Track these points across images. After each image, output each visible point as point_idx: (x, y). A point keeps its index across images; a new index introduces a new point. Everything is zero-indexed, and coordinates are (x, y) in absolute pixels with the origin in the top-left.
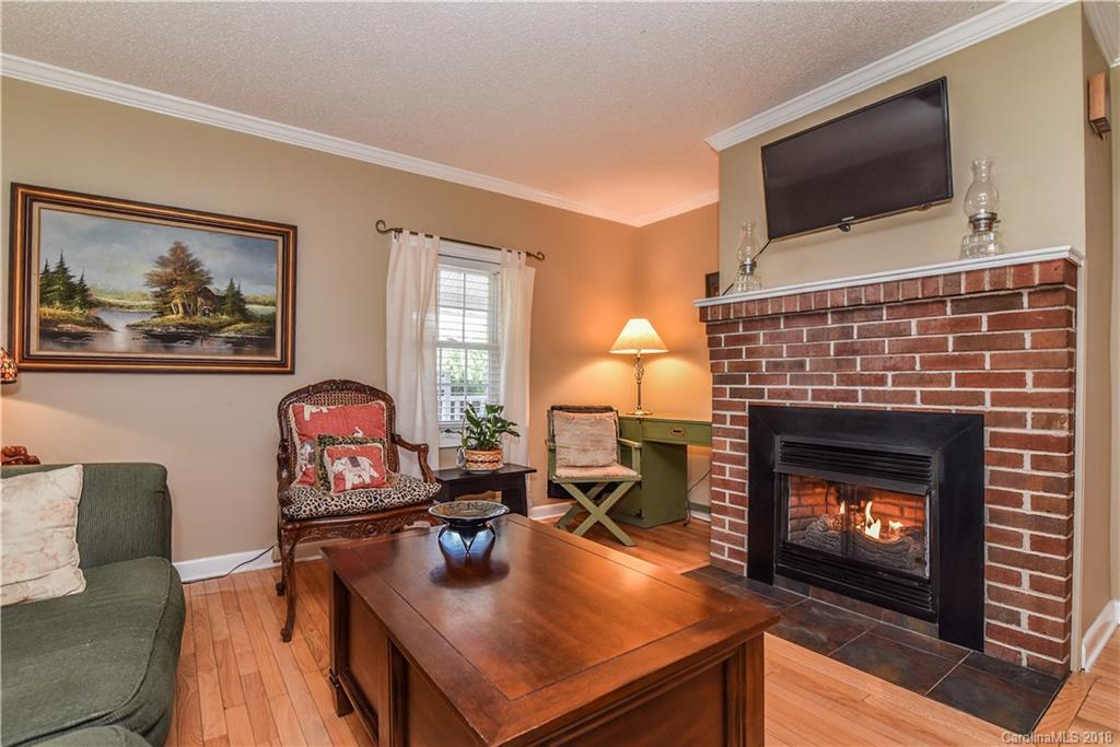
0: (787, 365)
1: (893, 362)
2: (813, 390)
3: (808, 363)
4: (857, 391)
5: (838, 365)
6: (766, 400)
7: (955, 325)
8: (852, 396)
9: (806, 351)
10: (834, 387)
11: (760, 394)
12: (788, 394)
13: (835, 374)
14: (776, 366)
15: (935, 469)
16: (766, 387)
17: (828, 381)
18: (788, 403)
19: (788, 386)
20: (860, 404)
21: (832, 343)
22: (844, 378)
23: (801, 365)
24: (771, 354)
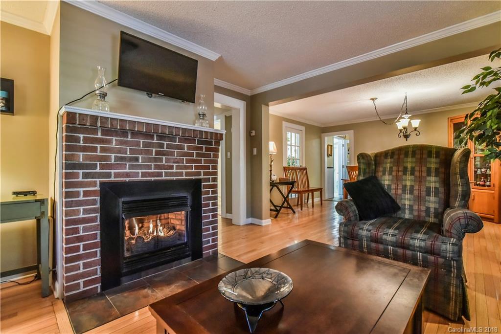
0: (128, 159)
1: (177, 160)
2: (142, 172)
3: (140, 158)
4: (162, 172)
5: (155, 160)
6: (112, 179)
7: (197, 148)
8: (160, 175)
9: (140, 152)
10: (153, 171)
11: (109, 175)
12: (127, 175)
13: (153, 164)
14: (122, 159)
15: (189, 202)
16: (113, 171)
17: (149, 167)
18: (127, 179)
19: (127, 170)
20: (164, 178)
21: (154, 150)
22: (157, 166)
23: (137, 159)
24: (119, 151)
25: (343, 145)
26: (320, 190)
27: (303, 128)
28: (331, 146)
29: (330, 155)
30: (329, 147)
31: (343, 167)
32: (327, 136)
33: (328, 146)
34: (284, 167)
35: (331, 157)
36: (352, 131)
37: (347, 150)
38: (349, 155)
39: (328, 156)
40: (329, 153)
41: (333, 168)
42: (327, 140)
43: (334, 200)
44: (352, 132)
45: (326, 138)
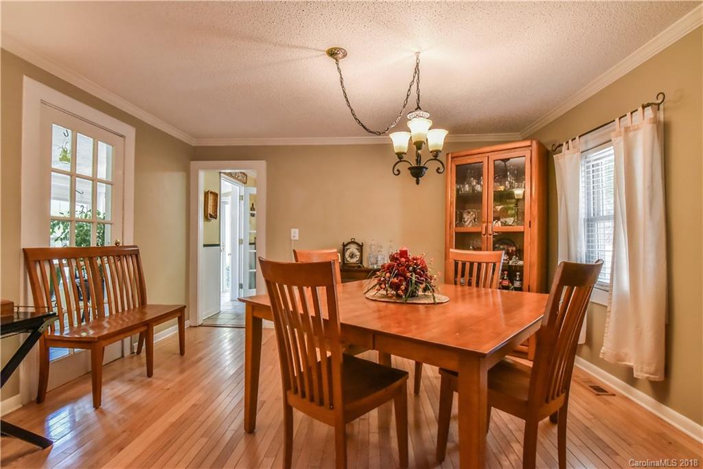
25: (241, 198)
26: (179, 313)
27: (130, 132)
28: (215, 195)
29: (212, 215)
30: (211, 197)
31: (241, 242)
32: (203, 168)
33: (206, 194)
34: (23, 249)
35: (213, 220)
36: (264, 162)
37: (249, 206)
38: (253, 219)
39: (208, 217)
40: (210, 211)
41: (219, 245)
42: (204, 178)
43: (219, 322)
44: (262, 164)
45: (202, 175)
